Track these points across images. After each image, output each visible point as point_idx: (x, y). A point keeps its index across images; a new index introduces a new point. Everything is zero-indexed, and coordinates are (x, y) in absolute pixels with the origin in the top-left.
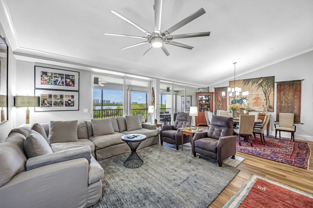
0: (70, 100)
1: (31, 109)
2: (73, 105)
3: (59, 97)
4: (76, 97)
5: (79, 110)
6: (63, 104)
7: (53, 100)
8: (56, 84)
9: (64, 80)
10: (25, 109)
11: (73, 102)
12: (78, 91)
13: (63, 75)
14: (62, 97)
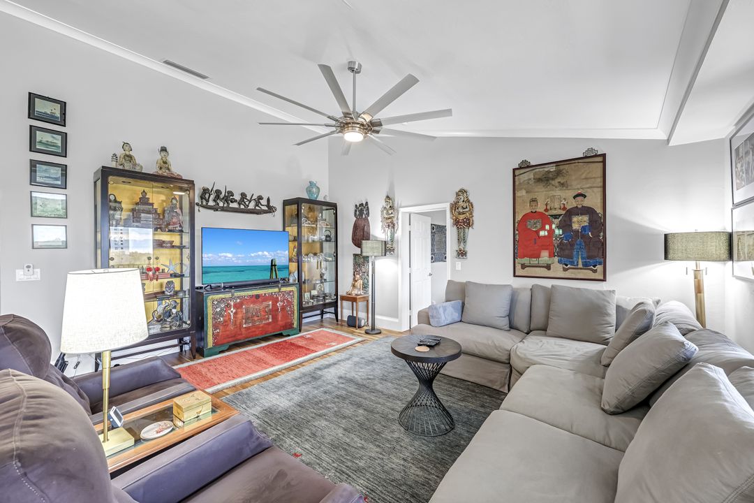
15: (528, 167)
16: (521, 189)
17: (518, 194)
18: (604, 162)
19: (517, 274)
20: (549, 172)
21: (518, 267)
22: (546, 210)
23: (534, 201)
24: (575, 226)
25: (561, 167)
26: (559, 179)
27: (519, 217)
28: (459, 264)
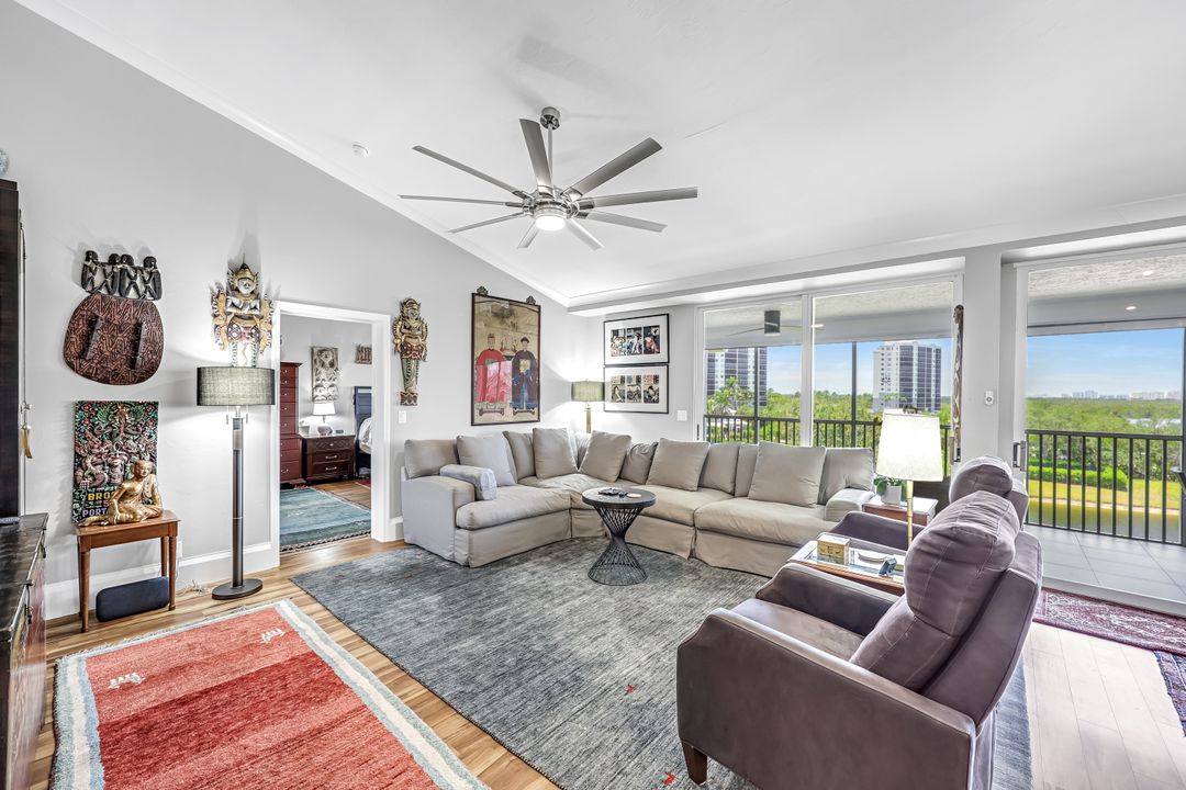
0: (651, 388)
1: (597, 406)
2: (657, 401)
3: (634, 382)
4: (662, 380)
5: (668, 413)
6: (640, 397)
7: (627, 388)
8: (630, 353)
9: (642, 341)
10: (584, 405)
11: (657, 393)
12: (667, 364)
13: (640, 329)
14: (638, 379)
15: (486, 296)
16: (480, 320)
17: (477, 325)
18: (539, 312)
19: (475, 422)
20: (503, 308)
21: (477, 413)
22: (502, 350)
23: (491, 336)
24: (522, 370)
25: (514, 307)
26: (511, 319)
27: (477, 355)
28: (404, 413)
